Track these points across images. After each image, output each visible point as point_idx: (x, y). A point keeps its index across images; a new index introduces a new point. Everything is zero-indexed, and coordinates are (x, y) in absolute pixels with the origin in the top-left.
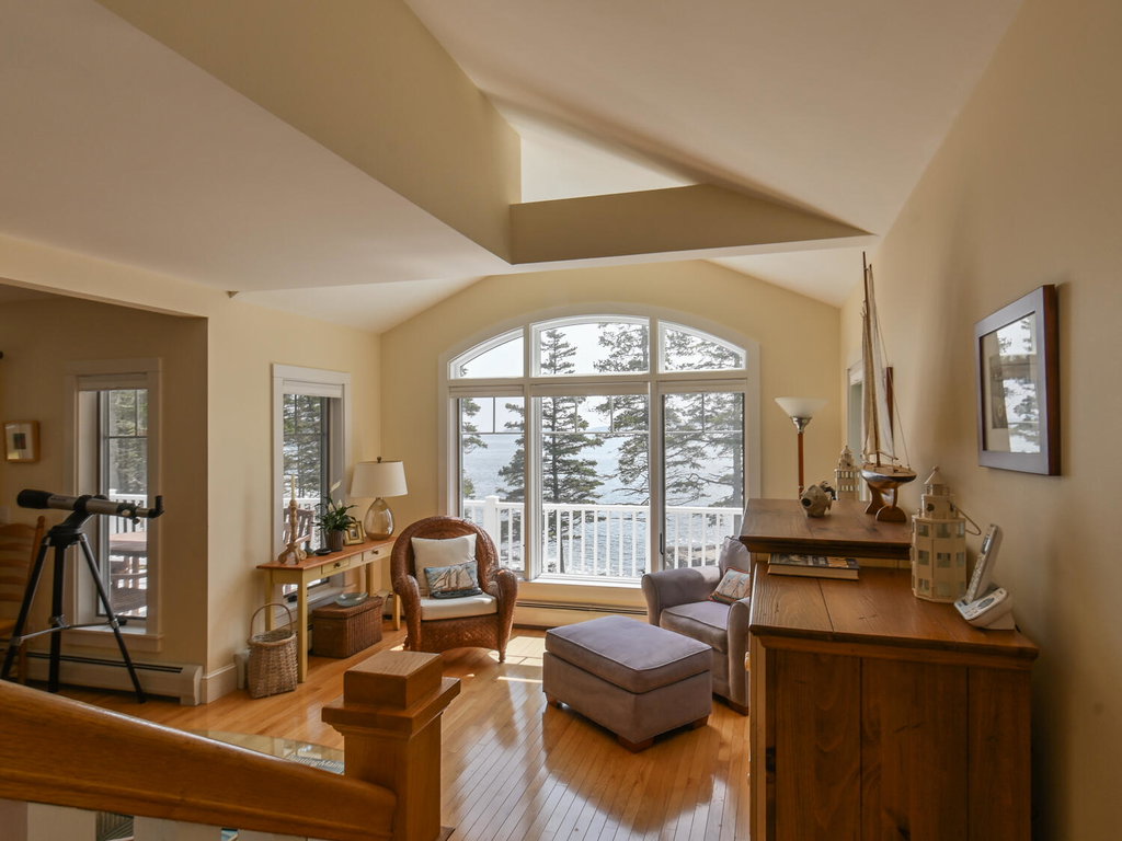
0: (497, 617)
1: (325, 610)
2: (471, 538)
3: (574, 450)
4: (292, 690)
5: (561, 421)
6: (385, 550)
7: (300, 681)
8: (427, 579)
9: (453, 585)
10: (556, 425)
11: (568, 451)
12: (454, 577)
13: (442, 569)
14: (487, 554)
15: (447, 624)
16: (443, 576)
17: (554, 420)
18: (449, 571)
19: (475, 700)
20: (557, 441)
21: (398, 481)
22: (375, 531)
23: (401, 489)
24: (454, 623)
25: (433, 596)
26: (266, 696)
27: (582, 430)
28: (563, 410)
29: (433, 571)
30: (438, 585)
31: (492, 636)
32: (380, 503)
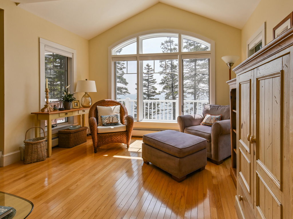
0: (126, 132)
1: (63, 131)
2: (118, 107)
3: (153, 96)
4: (43, 160)
5: (150, 88)
6: (87, 111)
7: (48, 156)
8: (101, 119)
9: (111, 121)
10: (149, 89)
11: (152, 96)
12: (111, 119)
13: (107, 116)
14: (124, 112)
15: (107, 135)
16: (107, 118)
17: (148, 88)
18: (110, 117)
19: (116, 162)
20: (149, 93)
21: (93, 87)
22: (85, 105)
23: (94, 90)
24: (110, 134)
25: (103, 125)
26: (31, 163)
27: (155, 90)
28: (150, 85)
29: (104, 117)
30: (105, 121)
31: (125, 139)
32: (87, 95)
